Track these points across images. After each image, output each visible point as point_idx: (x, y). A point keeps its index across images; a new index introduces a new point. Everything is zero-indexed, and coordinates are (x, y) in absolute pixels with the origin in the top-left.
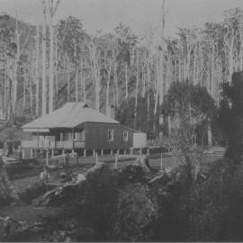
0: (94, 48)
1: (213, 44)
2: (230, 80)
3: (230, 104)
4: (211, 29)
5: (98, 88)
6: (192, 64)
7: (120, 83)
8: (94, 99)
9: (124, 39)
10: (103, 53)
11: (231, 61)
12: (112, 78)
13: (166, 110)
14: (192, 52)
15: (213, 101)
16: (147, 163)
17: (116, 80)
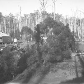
0: (5, 19)
1: (32, 18)
2: (36, 26)
3: (36, 32)
4: (32, 14)
5: (5, 29)
6: (27, 22)
7: (11, 27)
8: (5, 31)
9: (11, 17)
10: (6, 20)
11: (36, 22)
12: (9, 26)
13: (22, 33)
14: (27, 20)
15: (32, 31)
16: (17, 46)
17: (10, 26)
